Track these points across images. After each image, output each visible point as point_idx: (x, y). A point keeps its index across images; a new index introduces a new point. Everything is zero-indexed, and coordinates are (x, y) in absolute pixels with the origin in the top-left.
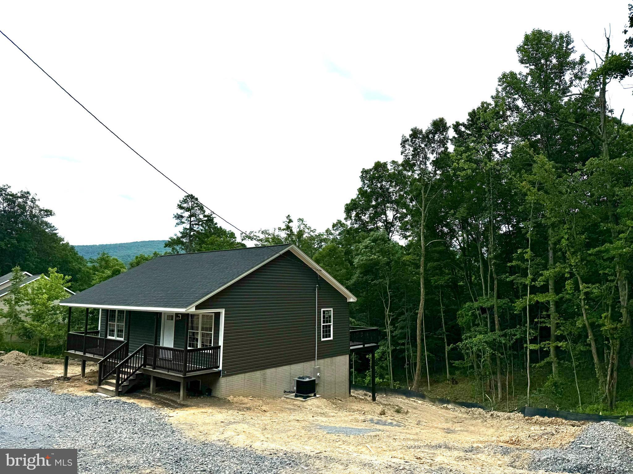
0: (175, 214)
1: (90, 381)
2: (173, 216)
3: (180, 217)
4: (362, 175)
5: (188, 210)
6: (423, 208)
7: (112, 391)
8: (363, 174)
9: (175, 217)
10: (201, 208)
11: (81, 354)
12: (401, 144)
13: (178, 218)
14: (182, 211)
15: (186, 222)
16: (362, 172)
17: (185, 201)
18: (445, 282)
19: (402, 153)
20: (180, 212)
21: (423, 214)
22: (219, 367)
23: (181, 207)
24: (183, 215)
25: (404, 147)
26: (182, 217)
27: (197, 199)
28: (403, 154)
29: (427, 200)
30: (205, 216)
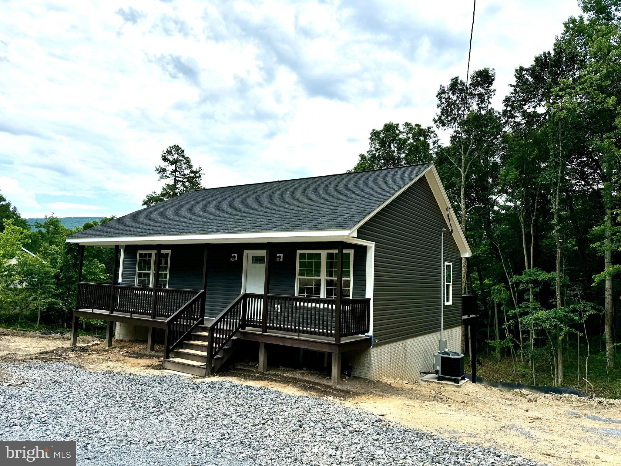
0: (158, 167)
1: (127, 352)
2: (156, 169)
3: (162, 171)
4: (371, 138)
5: (173, 162)
6: (463, 168)
7: (199, 367)
8: (372, 136)
9: (157, 170)
10: (188, 163)
11: (107, 312)
12: (437, 96)
13: (160, 172)
14: (167, 163)
15: (171, 176)
16: (372, 134)
17: (169, 152)
18: (483, 254)
19: (438, 106)
20: (163, 164)
21: (463, 176)
22: (368, 331)
23: (165, 159)
24: (167, 168)
25: (440, 99)
26: (165, 170)
27: (183, 151)
28: (440, 108)
29: (467, 160)
30: (192, 172)
